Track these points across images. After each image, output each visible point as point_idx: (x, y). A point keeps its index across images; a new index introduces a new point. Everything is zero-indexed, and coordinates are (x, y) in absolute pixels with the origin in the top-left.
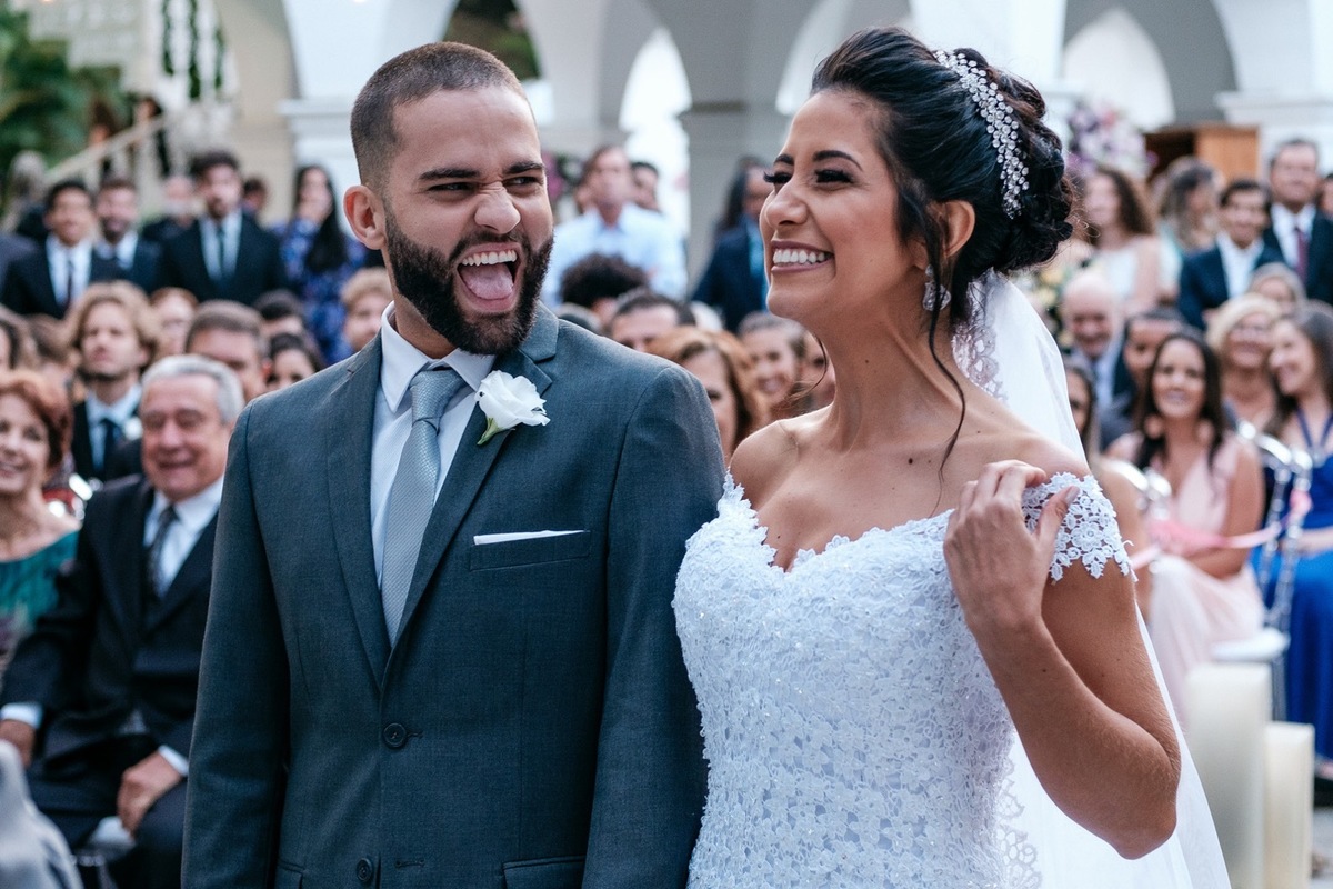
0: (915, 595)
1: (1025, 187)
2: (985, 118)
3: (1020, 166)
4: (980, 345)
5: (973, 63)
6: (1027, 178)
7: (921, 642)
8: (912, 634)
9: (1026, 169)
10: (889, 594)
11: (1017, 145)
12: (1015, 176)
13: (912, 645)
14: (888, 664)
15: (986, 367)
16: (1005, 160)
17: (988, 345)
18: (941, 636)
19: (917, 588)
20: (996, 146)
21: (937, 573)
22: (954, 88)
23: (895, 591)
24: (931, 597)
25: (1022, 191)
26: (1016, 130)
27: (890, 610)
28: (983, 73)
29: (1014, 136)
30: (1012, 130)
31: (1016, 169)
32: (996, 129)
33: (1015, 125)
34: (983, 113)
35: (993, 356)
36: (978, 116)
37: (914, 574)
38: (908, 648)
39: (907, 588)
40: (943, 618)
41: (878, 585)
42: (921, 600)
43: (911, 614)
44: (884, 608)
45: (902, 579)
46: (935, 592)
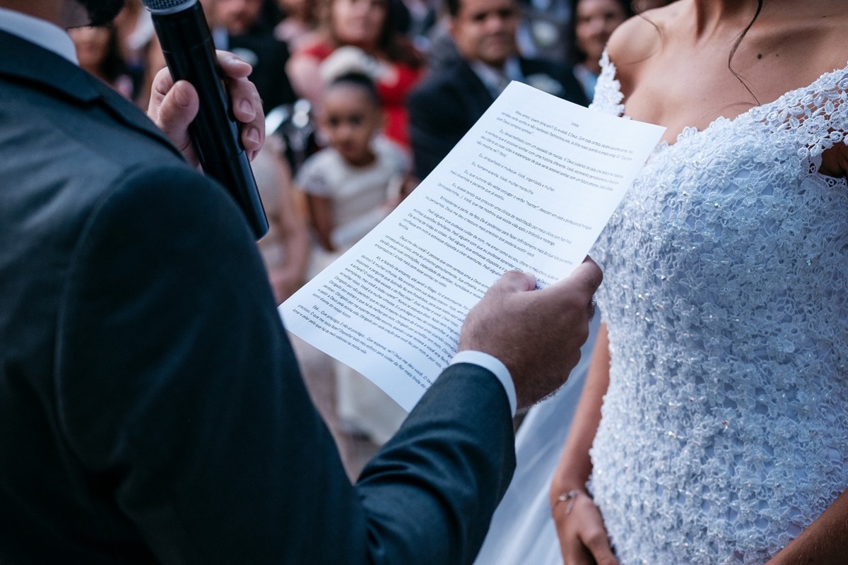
0: (763, 184)
8: (762, 223)
18: (790, 222)
21: (782, 162)
24: (779, 186)
37: (761, 166)
38: (760, 236)
39: (754, 180)
40: (792, 204)
41: (725, 179)
42: (768, 189)
43: (760, 204)
44: (733, 200)
45: (748, 171)
46: (782, 180)
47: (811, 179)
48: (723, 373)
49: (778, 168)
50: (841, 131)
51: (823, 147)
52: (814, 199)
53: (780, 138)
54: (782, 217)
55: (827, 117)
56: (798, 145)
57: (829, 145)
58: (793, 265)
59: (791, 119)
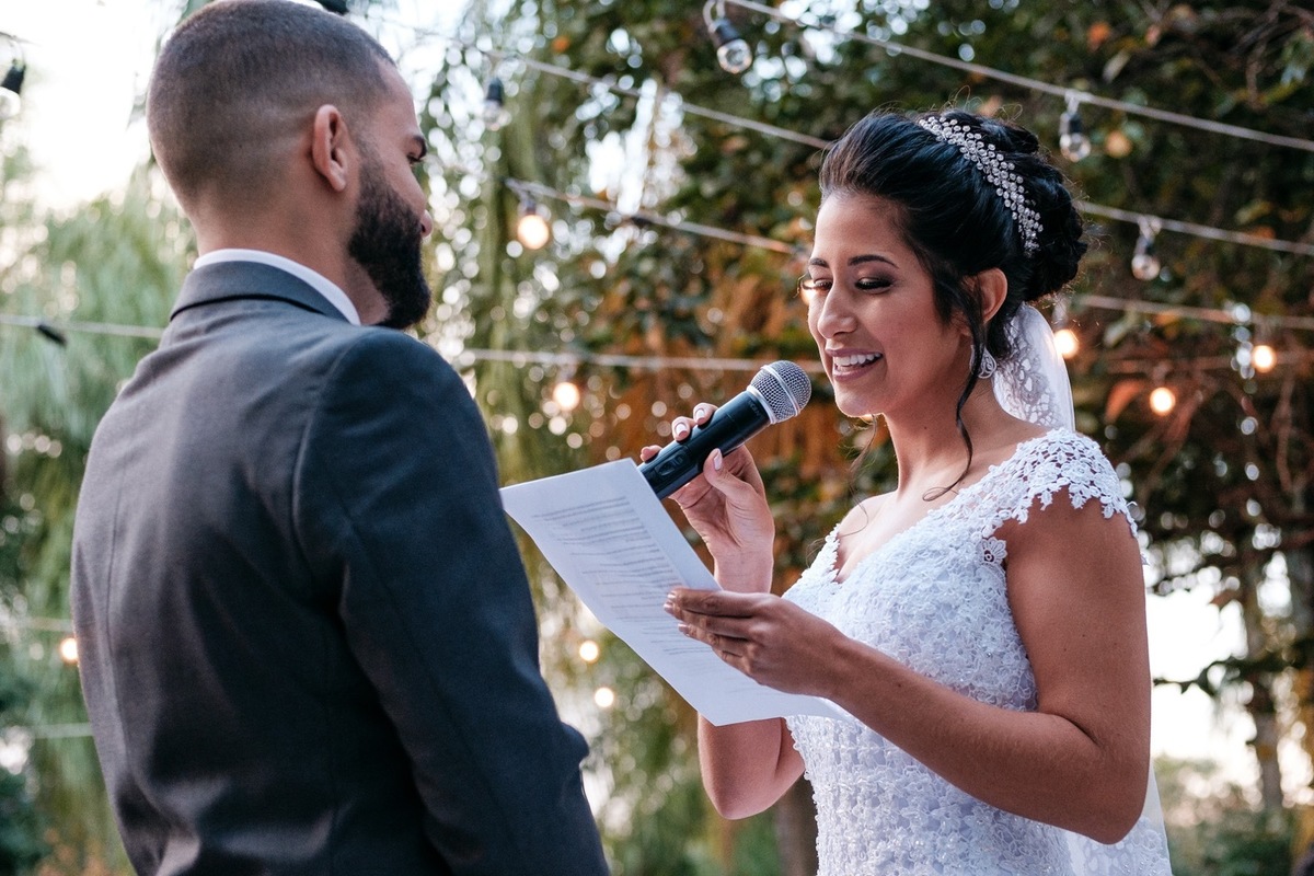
0: (937, 571)
1: (1041, 229)
2: (993, 183)
3: (1033, 213)
4: (1026, 364)
5: (967, 128)
6: (1040, 222)
7: (948, 615)
8: (938, 608)
9: (1038, 215)
10: (912, 574)
11: (1026, 196)
12: (1030, 224)
13: (939, 618)
14: (918, 639)
15: (1036, 383)
16: (1018, 214)
17: (1033, 363)
18: (967, 608)
19: (940, 566)
20: (1008, 205)
21: (957, 548)
22: (960, 166)
23: (918, 570)
24: (954, 571)
25: (1038, 234)
26: (1021, 184)
27: (915, 588)
28: (978, 136)
29: (1021, 189)
30: (1018, 185)
31: (1029, 218)
32: (1005, 190)
33: (1020, 179)
34: (990, 178)
35: (1040, 371)
36: (986, 184)
37: (936, 553)
38: (936, 621)
39: (931, 567)
40: (967, 590)
41: (902, 568)
42: (943, 576)
43: (935, 588)
44: (909, 586)
45: (923, 559)
46: (958, 565)
47: (987, 568)
48: (898, 787)
49: (953, 554)
50: (1009, 509)
51: (994, 527)
52: (991, 589)
53: (956, 527)
54: (958, 602)
55: (995, 499)
56: (971, 531)
57: (999, 524)
58: (973, 658)
59: (964, 508)
